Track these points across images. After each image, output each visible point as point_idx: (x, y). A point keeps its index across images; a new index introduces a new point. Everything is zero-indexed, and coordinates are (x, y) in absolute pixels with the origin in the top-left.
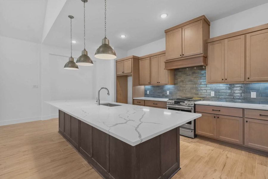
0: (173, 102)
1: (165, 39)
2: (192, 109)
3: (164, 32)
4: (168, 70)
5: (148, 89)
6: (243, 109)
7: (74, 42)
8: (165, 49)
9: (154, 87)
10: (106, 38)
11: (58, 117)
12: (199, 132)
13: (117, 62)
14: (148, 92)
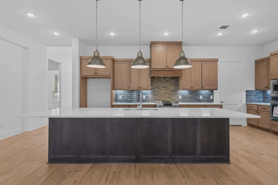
13: (81, 59)
14: (120, 97)
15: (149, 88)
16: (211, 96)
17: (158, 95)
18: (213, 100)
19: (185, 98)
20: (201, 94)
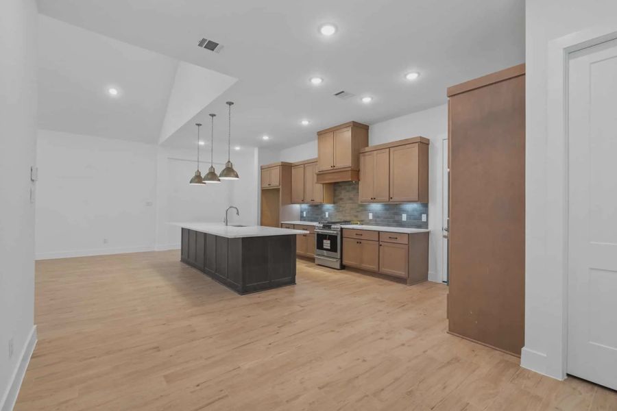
0: (322, 225)
1: (316, 142)
2: (337, 234)
3: (316, 135)
4: (323, 184)
5: (305, 209)
6: (379, 232)
7: (202, 143)
8: (316, 156)
9: (311, 206)
10: (229, 162)
11: (180, 248)
12: (345, 262)
13: (262, 169)
14: (304, 214)
15: (322, 200)
16: (423, 215)
17: (342, 211)
18: (427, 225)
19: (378, 217)
20: (404, 211)
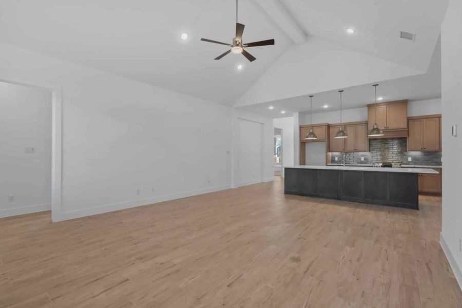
5: (337, 156)
13: (301, 128)
14: (336, 159)
15: (366, 150)
